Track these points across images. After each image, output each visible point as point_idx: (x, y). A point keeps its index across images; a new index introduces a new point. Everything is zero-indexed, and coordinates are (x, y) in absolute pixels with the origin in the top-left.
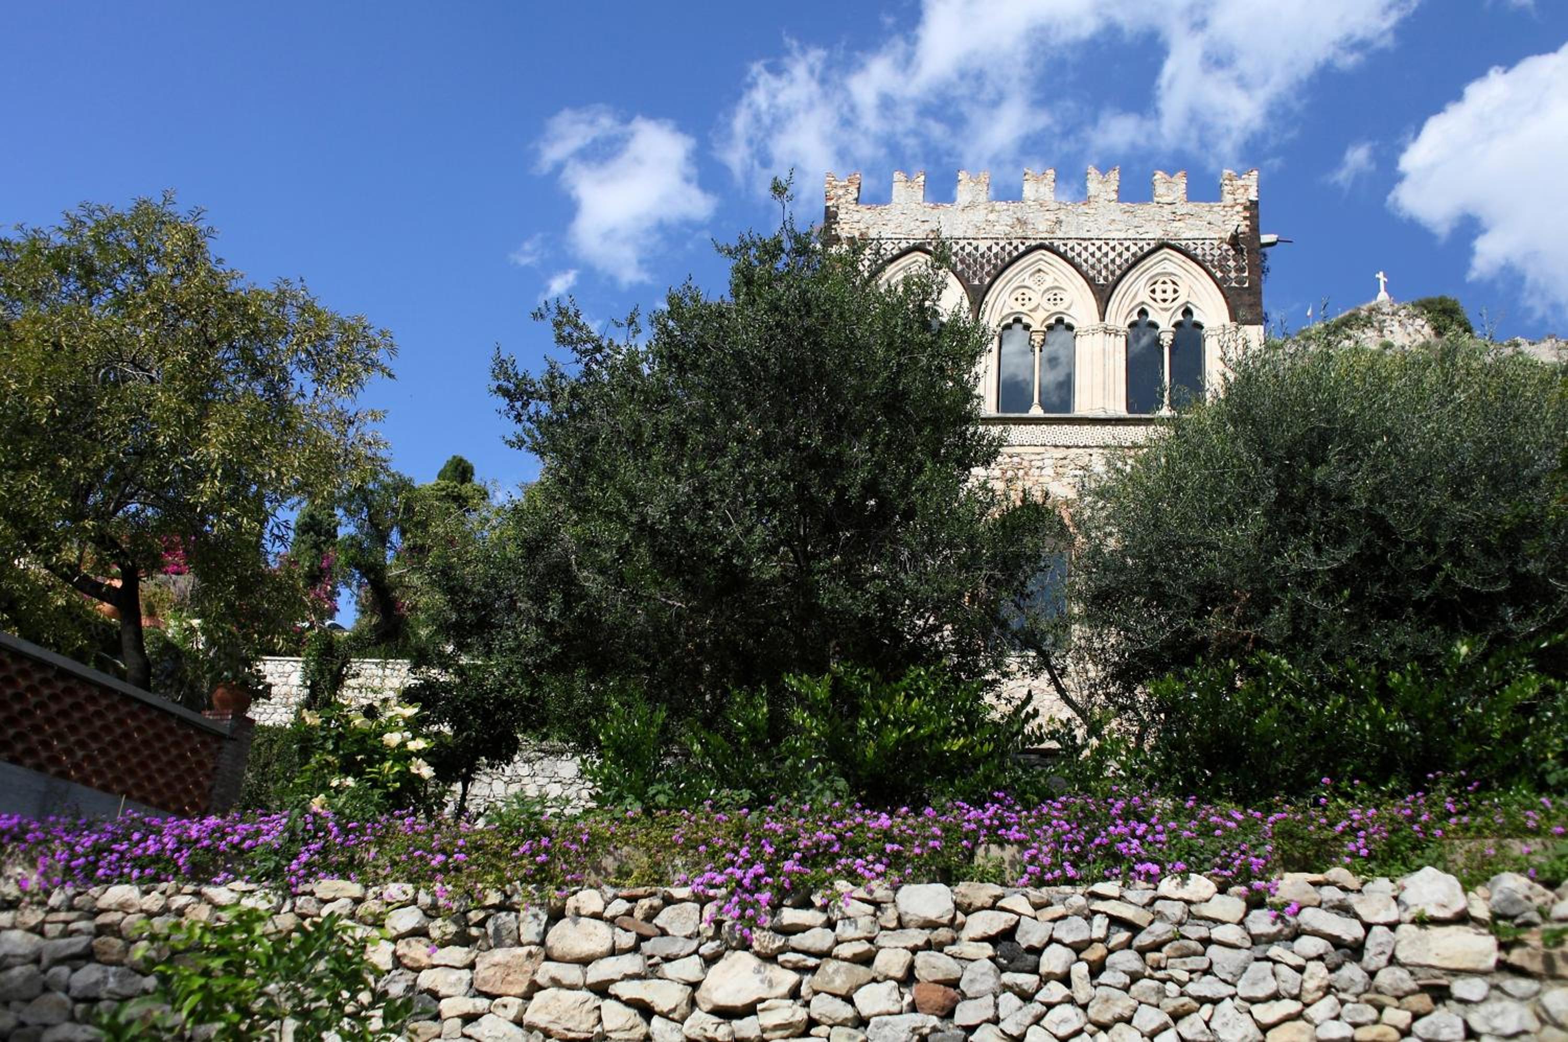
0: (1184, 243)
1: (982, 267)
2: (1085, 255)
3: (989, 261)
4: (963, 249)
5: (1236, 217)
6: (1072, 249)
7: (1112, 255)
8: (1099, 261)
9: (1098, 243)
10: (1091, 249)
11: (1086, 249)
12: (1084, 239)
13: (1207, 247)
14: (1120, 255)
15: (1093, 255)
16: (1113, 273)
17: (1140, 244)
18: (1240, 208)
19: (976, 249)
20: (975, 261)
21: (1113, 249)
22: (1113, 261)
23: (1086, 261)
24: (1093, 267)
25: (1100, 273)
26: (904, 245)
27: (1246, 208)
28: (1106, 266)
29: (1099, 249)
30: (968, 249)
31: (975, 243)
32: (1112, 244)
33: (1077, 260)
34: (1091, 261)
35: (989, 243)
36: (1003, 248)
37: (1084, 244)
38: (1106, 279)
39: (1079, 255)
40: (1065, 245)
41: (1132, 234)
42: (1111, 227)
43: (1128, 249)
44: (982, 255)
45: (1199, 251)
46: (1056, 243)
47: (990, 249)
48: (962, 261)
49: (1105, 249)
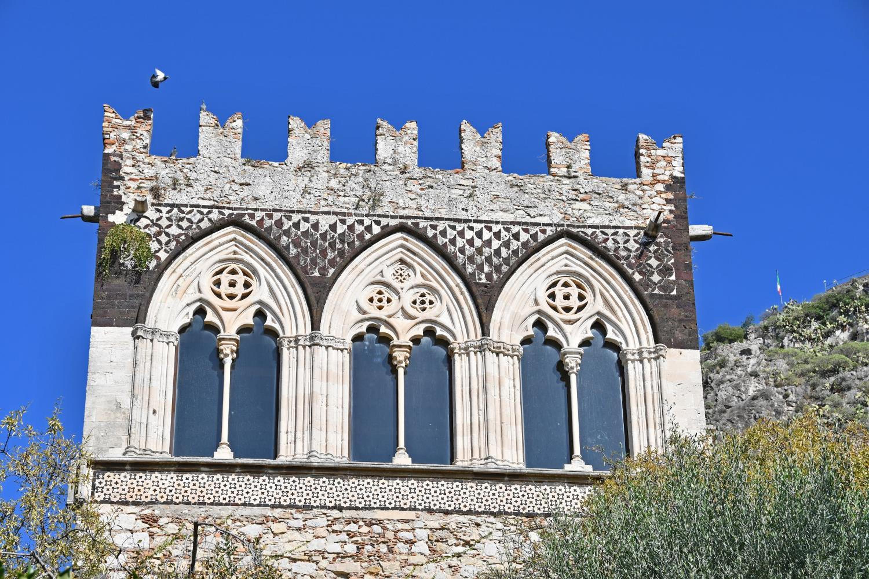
0: (589, 231)
1: (324, 253)
2: (460, 242)
3: (332, 245)
4: (297, 225)
5: (657, 200)
6: (444, 233)
7: (496, 244)
8: (479, 251)
9: (478, 227)
10: (469, 235)
11: (461, 234)
12: (459, 221)
13: (620, 239)
14: (507, 244)
15: (471, 242)
16: (498, 269)
17: (533, 230)
18: (660, 187)
19: (315, 226)
20: (314, 244)
21: (497, 235)
22: (498, 252)
23: (462, 251)
24: (471, 259)
25: (480, 268)
26: (215, 215)
27: (668, 188)
28: (489, 260)
29: (479, 235)
30: (304, 226)
31: (313, 218)
32: (495, 228)
33: (451, 249)
34: (469, 251)
35: (333, 219)
36: (351, 228)
37: (459, 227)
38: (489, 276)
39: (453, 242)
40: (434, 227)
41: (520, 216)
42: (494, 207)
43: (516, 236)
44: (324, 236)
45: (610, 244)
46: (422, 224)
47: (333, 227)
48: (297, 244)
49: (487, 235)
